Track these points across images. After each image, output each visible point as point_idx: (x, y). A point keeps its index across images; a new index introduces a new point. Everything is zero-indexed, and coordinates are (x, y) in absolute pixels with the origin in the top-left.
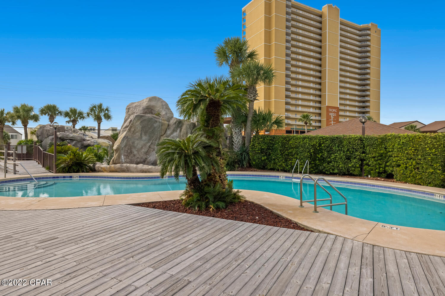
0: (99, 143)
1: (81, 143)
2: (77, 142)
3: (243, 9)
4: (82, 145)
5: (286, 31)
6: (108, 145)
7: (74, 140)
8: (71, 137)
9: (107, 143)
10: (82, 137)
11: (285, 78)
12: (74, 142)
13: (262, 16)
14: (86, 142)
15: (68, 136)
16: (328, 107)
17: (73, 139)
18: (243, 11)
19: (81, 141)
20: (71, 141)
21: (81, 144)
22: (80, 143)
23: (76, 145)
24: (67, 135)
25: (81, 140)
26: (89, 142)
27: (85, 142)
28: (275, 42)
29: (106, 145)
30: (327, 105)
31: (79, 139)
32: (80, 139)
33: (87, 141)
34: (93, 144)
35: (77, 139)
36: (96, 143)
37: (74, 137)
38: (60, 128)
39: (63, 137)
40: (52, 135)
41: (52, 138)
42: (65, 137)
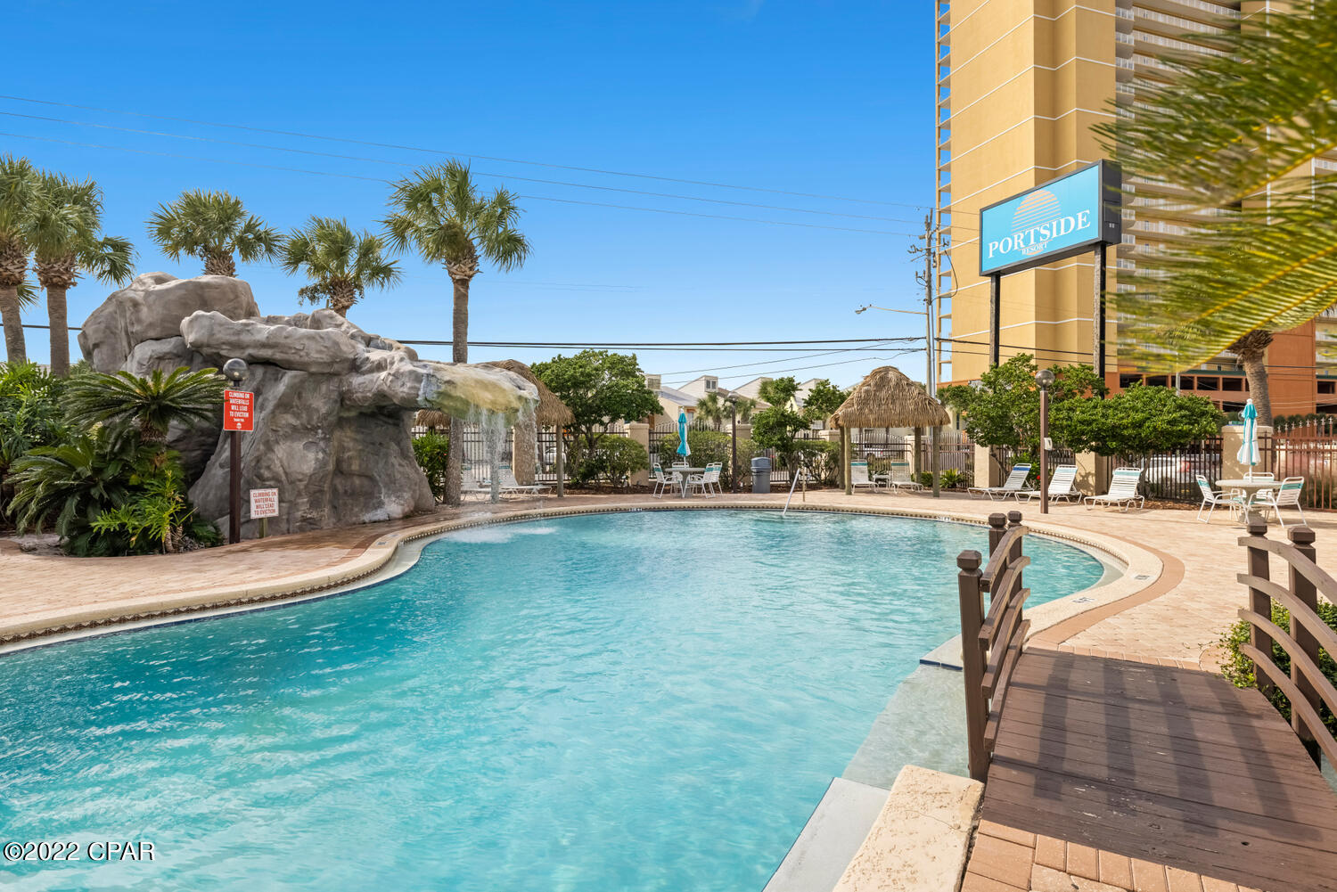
0: (448, 382)
1: (333, 385)
2: (302, 382)
4: (343, 399)
5: (1118, 14)
6: (516, 404)
7: (286, 366)
8: (264, 345)
9: (507, 385)
10: (336, 344)
12: (288, 378)
14: (368, 377)
15: (245, 338)
17: (278, 356)
19: (334, 373)
20: (271, 370)
21: (335, 396)
22: (324, 388)
23: (296, 402)
24: (238, 333)
25: (336, 367)
26: (383, 374)
27: (357, 380)
28: (1077, 54)
29: (501, 400)
31: (315, 353)
32: (325, 358)
33: (371, 371)
34: (406, 390)
35: (302, 353)
36: (429, 383)
37: (282, 341)
38: (208, 294)
39: (213, 342)
40: (158, 336)
41: (149, 353)
42: (224, 347)
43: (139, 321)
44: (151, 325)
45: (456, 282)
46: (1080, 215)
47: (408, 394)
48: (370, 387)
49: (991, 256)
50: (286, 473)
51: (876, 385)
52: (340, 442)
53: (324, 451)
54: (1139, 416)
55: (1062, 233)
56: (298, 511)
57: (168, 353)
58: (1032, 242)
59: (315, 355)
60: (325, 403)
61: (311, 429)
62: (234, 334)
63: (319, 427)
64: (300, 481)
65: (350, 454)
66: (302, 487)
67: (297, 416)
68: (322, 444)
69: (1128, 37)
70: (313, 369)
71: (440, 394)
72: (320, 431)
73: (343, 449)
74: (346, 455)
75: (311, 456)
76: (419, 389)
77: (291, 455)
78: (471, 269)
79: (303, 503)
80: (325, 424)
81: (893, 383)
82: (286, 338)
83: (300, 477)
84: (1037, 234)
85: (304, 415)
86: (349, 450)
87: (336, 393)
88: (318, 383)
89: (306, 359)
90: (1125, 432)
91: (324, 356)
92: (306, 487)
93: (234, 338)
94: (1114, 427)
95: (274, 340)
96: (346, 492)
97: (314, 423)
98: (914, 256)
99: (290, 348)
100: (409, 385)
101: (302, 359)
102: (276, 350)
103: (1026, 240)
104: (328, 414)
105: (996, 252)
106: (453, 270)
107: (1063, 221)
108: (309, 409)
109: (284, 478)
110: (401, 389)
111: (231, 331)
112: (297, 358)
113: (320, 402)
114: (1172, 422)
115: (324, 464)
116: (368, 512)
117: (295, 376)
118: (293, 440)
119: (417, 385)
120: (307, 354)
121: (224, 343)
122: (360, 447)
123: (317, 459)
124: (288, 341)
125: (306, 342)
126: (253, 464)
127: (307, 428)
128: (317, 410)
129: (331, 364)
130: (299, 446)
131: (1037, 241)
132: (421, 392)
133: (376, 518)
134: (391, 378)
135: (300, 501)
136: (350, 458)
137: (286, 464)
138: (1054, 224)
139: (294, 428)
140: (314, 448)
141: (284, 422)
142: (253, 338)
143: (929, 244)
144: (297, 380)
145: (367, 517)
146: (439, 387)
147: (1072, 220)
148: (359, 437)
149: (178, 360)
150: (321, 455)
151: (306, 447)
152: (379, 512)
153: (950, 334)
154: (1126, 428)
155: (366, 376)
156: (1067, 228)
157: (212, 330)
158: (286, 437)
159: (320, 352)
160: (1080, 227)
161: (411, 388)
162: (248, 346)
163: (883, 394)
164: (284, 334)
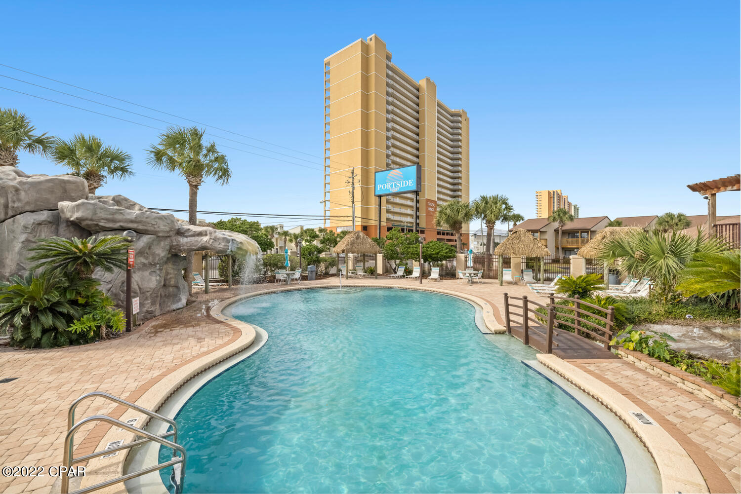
0: (241, 243)
1: (168, 242)
2: (153, 241)
3: (325, 60)
4: (172, 249)
7: (145, 232)
10: (172, 222)
11: (386, 159)
13: (358, 72)
14: (193, 239)
15: (118, 217)
16: (428, 200)
17: (141, 227)
18: (325, 63)
19: (169, 237)
23: (147, 251)
26: (205, 239)
27: (182, 240)
30: (426, 198)
33: (194, 236)
34: (221, 246)
35: (155, 226)
36: (233, 243)
37: (144, 220)
38: (68, 187)
39: (94, 218)
40: (33, 210)
41: (32, 221)
42: (102, 221)
43: (19, 200)
44: (28, 203)
45: (190, 185)
46: (410, 181)
47: (223, 248)
48: (195, 244)
49: (379, 189)
50: (140, 288)
51: (356, 238)
52: (166, 269)
53: (160, 276)
54: (437, 251)
55: (404, 186)
56: (145, 307)
57: (44, 221)
58: (394, 187)
59: (162, 227)
60: (163, 251)
61: (154, 265)
62: (110, 214)
63: (158, 263)
64: (148, 292)
65: (171, 276)
66: (149, 295)
67: (146, 258)
68: (158, 272)
69: (390, 107)
70: (160, 234)
71: (238, 248)
72: (158, 265)
73: (167, 273)
74: (169, 277)
75: (154, 278)
76: (229, 246)
77: (142, 279)
78: (200, 180)
79: (148, 303)
80: (161, 262)
81: (362, 237)
82: (147, 218)
83: (149, 290)
84: (395, 185)
85: (150, 258)
86: (171, 274)
87: (168, 246)
88: (160, 241)
89: (158, 229)
90: (433, 256)
91: (166, 228)
92: (151, 294)
93: (110, 217)
94: (431, 254)
95: (140, 219)
96: (166, 295)
97: (156, 261)
98: (348, 184)
99: (149, 223)
100: (223, 244)
101: (156, 229)
102: (140, 224)
103: (392, 186)
104: (164, 257)
105: (381, 188)
106: (192, 180)
107: (404, 182)
108: (154, 254)
109: (138, 291)
110: (219, 246)
111: (108, 213)
112: (152, 229)
113: (161, 251)
114: (446, 253)
115: (160, 282)
116: (174, 304)
117: (150, 238)
118: (143, 271)
119: (228, 244)
120: (159, 227)
121: (102, 219)
122: (176, 272)
123: (156, 280)
124: (148, 220)
125: (157, 220)
126: (120, 285)
127: (151, 264)
128: (159, 255)
129: (168, 232)
130: (146, 273)
131: (395, 187)
132: (230, 248)
133: (178, 307)
134: (212, 241)
135: (146, 302)
136: (171, 278)
137: (140, 284)
138: (401, 182)
139: (144, 265)
140: (154, 274)
141: (139, 261)
142: (124, 217)
143: (353, 181)
144: (151, 240)
145: (174, 307)
146: (238, 245)
147: (407, 182)
148: (175, 267)
149: (51, 225)
150: (158, 278)
151: (150, 274)
152: (179, 303)
153: (329, 208)
154: (434, 254)
155: (189, 238)
156: (406, 184)
157: (96, 211)
158: (139, 269)
159: (165, 226)
160: (410, 185)
161: (225, 246)
162: (119, 221)
163: (359, 241)
164: (145, 216)
